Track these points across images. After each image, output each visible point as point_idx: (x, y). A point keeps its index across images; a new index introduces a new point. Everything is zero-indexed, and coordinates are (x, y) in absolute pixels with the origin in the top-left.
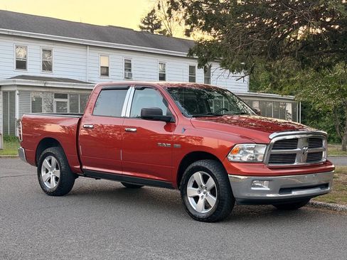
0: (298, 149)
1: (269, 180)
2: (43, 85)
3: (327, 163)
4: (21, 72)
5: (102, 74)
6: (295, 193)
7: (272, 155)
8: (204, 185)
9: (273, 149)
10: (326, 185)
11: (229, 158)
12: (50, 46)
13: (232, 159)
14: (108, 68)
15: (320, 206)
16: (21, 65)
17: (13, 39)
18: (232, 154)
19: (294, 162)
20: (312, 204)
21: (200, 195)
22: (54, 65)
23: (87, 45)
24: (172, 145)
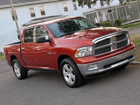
0: (111, 43)
1: (97, 64)
2: (42, 21)
3: (131, 45)
4: (34, 18)
5: (65, 11)
6: (113, 66)
7: (96, 51)
8: (69, 70)
9: (96, 47)
10: (132, 57)
11: (75, 56)
12: (42, 5)
13: (77, 57)
14: (67, 8)
15: (135, 64)
16: (33, 15)
17: (27, 6)
18: (76, 54)
19: (110, 50)
20: (132, 63)
21: (69, 75)
22: (45, 12)
23: (56, 1)
24: (52, 53)
